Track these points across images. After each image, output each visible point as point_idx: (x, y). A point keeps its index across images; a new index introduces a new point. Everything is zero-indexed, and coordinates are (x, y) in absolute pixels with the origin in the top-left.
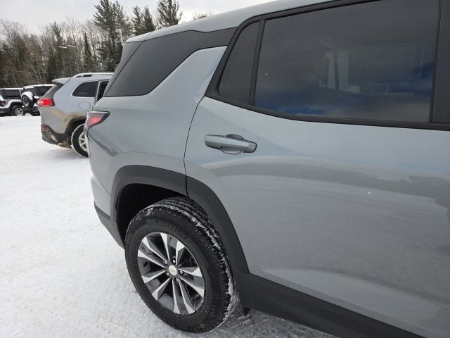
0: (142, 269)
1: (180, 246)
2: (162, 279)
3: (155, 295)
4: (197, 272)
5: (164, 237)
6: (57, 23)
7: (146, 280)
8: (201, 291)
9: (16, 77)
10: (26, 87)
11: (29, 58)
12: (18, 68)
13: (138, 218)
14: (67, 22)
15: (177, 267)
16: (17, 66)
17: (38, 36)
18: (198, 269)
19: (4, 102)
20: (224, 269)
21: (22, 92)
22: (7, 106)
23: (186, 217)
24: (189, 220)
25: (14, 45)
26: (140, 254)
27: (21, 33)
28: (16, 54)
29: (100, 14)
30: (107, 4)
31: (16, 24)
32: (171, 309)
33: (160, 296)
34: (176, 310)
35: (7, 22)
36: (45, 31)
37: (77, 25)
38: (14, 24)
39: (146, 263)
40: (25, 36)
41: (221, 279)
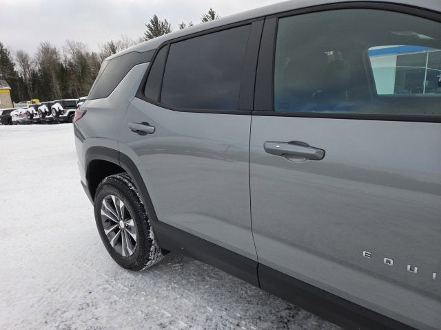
0: (105, 224)
1: (122, 204)
2: (116, 230)
3: (112, 243)
4: (131, 223)
5: (113, 198)
6: (114, 42)
7: (107, 232)
8: (134, 237)
9: (79, 90)
10: (81, 98)
11: (90, 73)
12: (80, 83)
13: (100, 185)
14: (122, 41)
15: (124, 221)
16: (79, 80)
17: (98, 54)
18: (132, 220)
19: (63, 111)
20: (147, 219)
21: (78, 102)
22: (66, 115)
23: (125, 183)
24: (127, 184)
25: (78, 63)
26: (103, 213)
27: (84, 53)
28: (79, 70)
29: (150, 32)
30: (157, 22)
31: (79, 44)
32: (120, 253)
33: (115, 244)
34: (124, 254)
35: (73, 42)
36: (103, 49)
37: (130, 43)
38: (78, 44)
39: (108, 220)
40: (87, 54)
41: (145, 226)
